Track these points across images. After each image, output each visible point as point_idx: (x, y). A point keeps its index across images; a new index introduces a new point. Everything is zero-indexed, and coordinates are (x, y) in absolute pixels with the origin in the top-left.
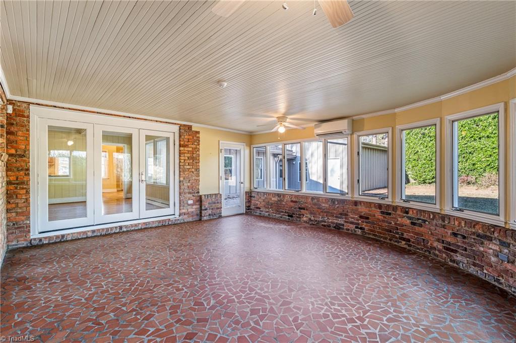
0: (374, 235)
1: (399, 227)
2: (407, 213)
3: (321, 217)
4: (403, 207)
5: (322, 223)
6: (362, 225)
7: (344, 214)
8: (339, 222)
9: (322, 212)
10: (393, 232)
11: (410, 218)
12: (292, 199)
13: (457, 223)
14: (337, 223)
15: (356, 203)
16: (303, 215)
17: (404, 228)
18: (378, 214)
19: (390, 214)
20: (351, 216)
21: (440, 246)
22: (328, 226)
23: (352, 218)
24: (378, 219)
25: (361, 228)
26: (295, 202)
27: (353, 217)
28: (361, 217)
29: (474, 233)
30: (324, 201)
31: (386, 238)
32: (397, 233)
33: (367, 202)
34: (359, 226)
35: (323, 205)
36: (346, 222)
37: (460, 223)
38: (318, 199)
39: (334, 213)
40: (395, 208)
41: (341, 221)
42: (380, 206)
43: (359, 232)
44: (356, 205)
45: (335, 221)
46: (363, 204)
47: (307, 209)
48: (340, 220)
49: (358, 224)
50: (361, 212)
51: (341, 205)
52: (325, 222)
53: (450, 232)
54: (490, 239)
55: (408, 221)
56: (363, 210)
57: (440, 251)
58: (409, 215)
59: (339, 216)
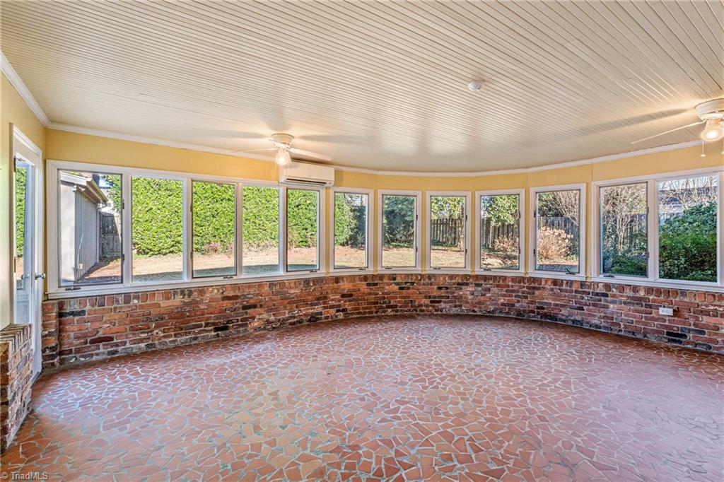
0: (358, 313)
1: (386, 296)
2: (394, 279)
3: (287, 311)
4: (390, 275)
5: (290, 321)
6: (345, 305)
7: (323, 298)
8: (315, 311)
9: (289, 303)
10: (380, 303)
11: (397, 284)
12: (225, 294)
13: (441, 279)
14: (312, 313)
15: (337, 280)
16: (254, 318)
17: (392, 295)
18: (363, 287)
19: (376, 284)
20: (331, 298)
21: (427, 301)
22: (300, 323)
23: (332, 300)
24: (364, 293)
25: (344, 310)
26: (235, 297)
27: (334, 298)
28: (343, 296)
29: (454, 283)
30: (292, 285)
31: (372, 313)
32: (385, 303)
33: (350, 276)
34: (341, 309)
35: (292, 291)
36: (325, 308)
37: (445, 278)
38: (282, 283)
39: (307, 300)
40: (381, 277)
41: (318, 309)
42: (365, 278)
43: (341, 316)
44: (337, 283)
45: (311, 311)
46: (345, 279)
47: (261, 306)
48: (316, 307)
49: (340, 306)
50: (344, 290)
51: (318, 286)
52: (295, 317)
53: (435, 287)
54: (467, 284)
55: (396, 287)
56: (345, 286)
57: (427, 306)
58: (396, 281)
59: (316, 302)
